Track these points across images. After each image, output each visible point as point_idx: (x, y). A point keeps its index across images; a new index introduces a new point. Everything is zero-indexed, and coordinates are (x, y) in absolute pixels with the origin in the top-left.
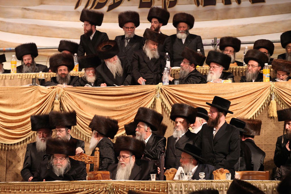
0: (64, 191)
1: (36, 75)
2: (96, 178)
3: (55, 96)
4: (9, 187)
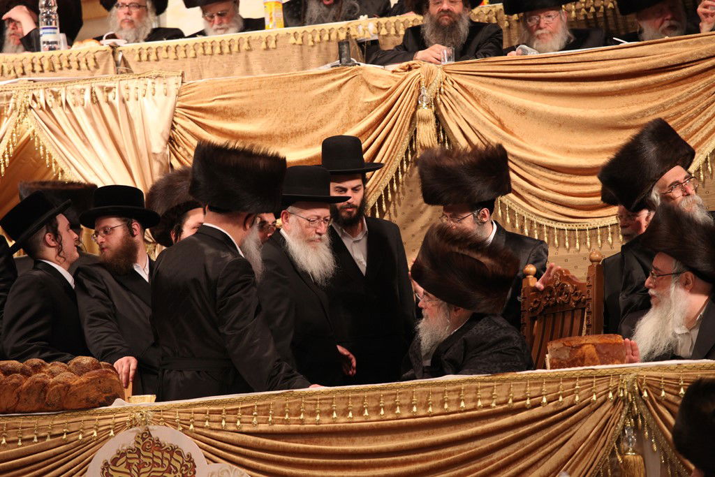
0: (475, 409)
1: (349, 29)
2: (579, 361)
3: (416, 94)
4: (296, 406)
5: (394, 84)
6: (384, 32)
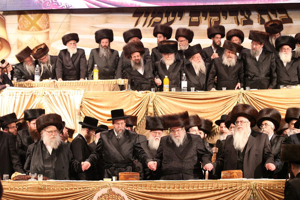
1: (116, 81)
4: (155, 185)
5: (142, 96)
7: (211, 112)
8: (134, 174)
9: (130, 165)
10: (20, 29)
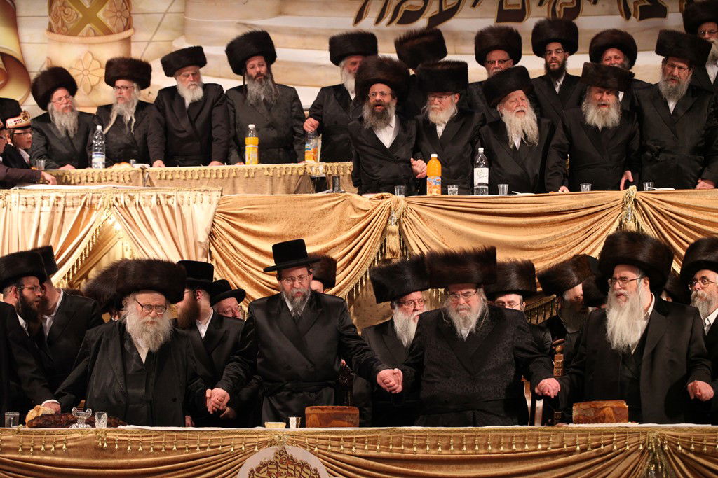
0: (536, 450)
1: (305, 168)
3: (387, 215)
4: (397, 440)
5: (371, 208)
6: (330, 172)
7: (552, 247)
8: (344, 411)
9: (331, 386)
10: (55, 31)
